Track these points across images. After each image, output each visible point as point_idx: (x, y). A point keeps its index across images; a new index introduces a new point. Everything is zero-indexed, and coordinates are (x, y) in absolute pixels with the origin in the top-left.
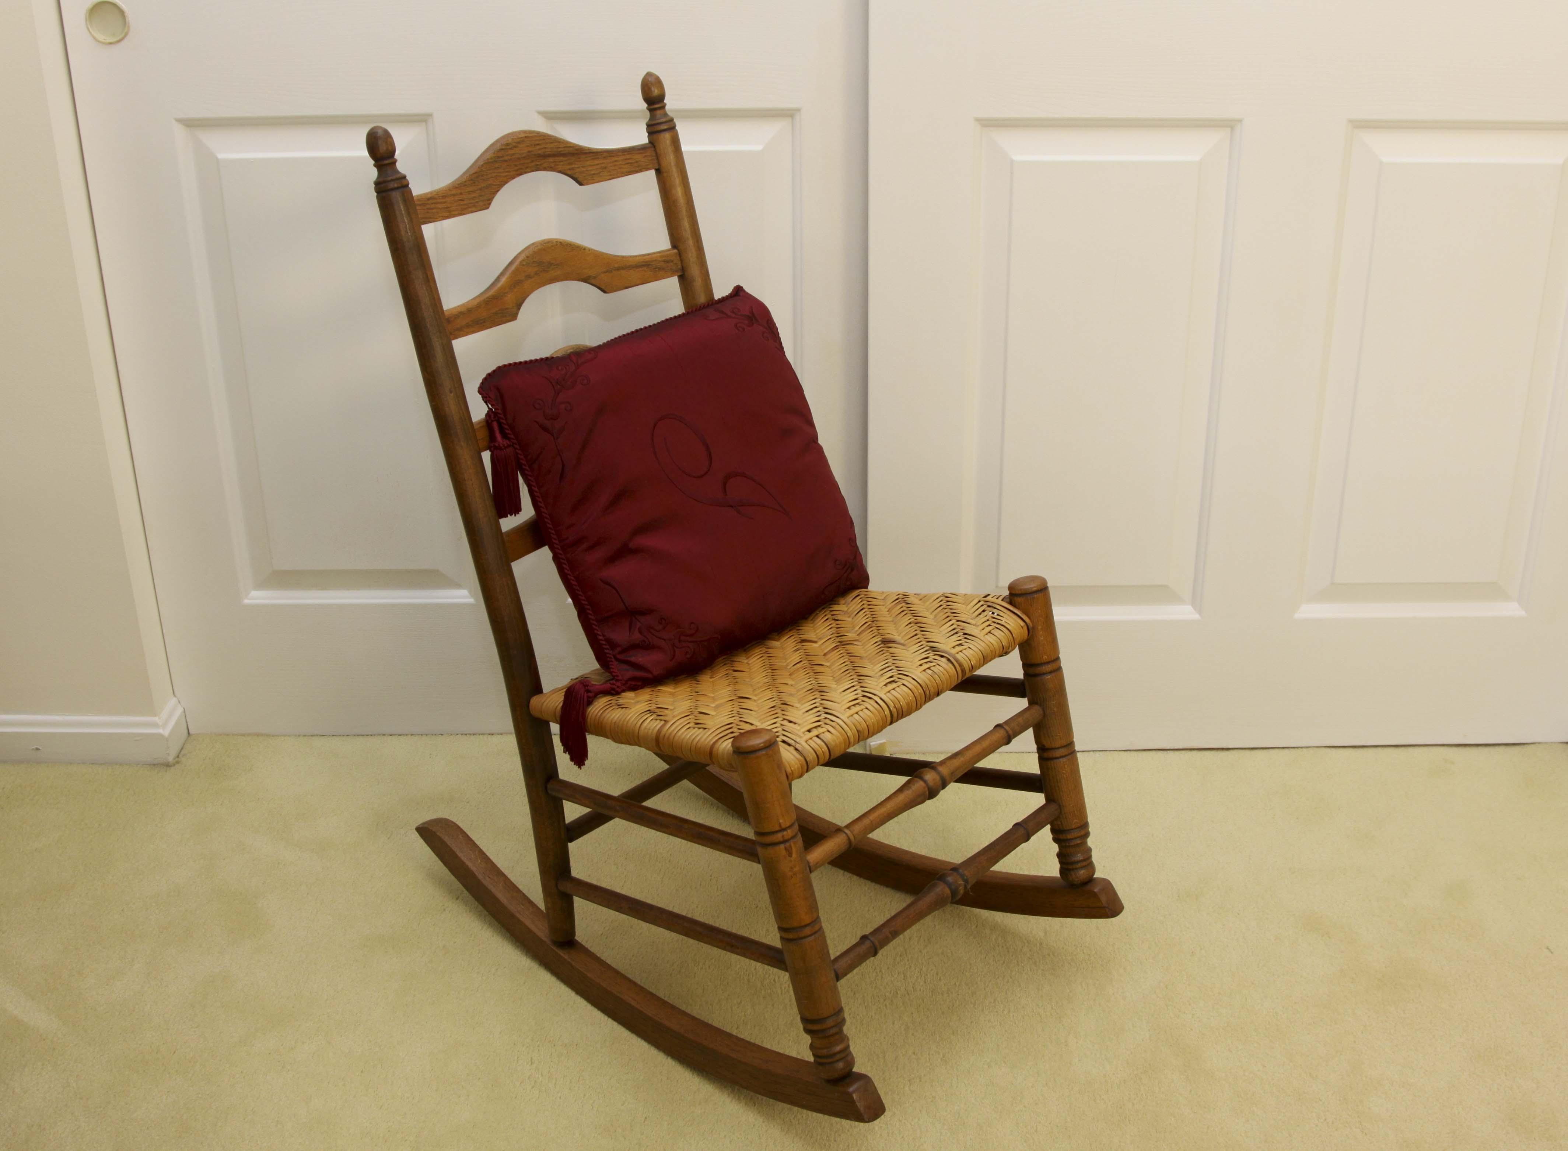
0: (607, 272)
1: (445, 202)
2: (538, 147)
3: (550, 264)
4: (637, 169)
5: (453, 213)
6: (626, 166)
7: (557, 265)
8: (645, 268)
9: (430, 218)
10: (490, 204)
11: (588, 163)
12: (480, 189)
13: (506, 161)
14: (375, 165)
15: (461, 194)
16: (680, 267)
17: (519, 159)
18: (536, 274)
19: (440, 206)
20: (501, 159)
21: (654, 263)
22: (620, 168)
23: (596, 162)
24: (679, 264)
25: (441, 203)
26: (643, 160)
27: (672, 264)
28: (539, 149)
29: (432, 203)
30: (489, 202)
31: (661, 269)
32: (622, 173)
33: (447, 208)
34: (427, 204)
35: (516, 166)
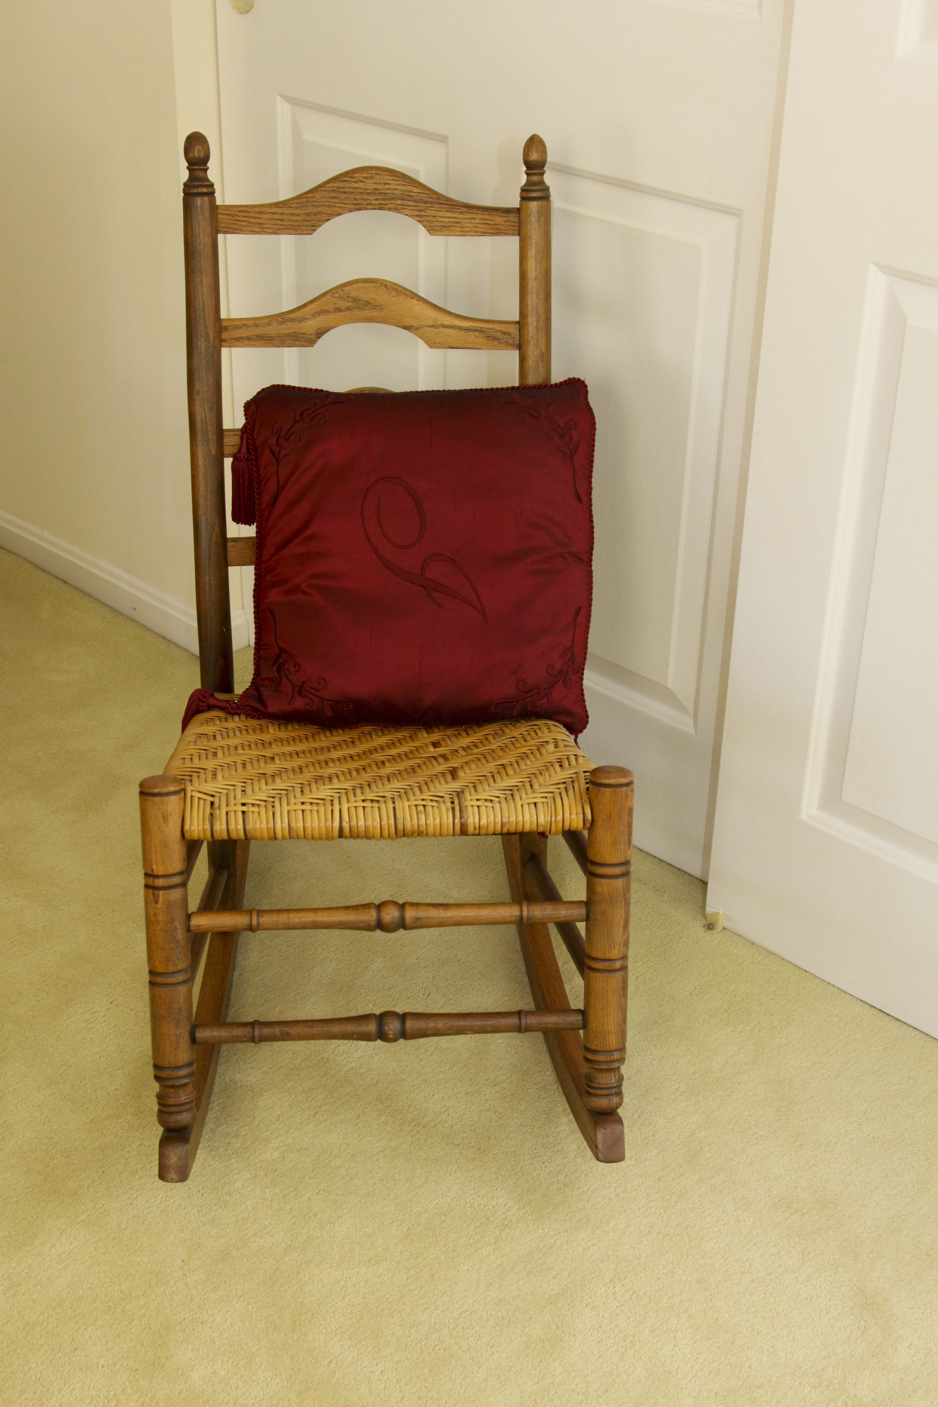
0: (433, 326)
1: (260, 218)
2: (387, 186)
3: (368, 303)
4: (493, 231)
5: (265, 230)
6: (482, 226)
7: (376, 306)
8: (477, 334)
9: (236, 229)
10: (314, 230)
11: (441, 214)
12: (307, 214)
13: (346, 193)
14: (188, 168)
15: (282, 214)
16: (517, 342)
17: (362, 193)
18: (348, 309)
19: (252, 220)
20: (341, 190)
21: (489, 331)
22: (475, 227)
23: (449, 215)
24: (518, 338)
25: (254, 218)
26: (502, 223)
27: (507, 336)
28: (388, 189)
29: (243, 216)
30: (313, 228)
31: (494, 339)
32: (476, 232)
33: (260, 224)
34: (237, 216)
35: (356, 199)
